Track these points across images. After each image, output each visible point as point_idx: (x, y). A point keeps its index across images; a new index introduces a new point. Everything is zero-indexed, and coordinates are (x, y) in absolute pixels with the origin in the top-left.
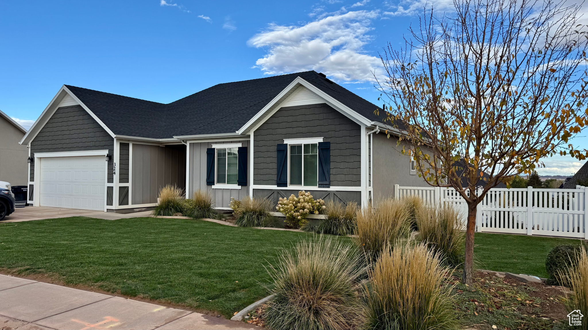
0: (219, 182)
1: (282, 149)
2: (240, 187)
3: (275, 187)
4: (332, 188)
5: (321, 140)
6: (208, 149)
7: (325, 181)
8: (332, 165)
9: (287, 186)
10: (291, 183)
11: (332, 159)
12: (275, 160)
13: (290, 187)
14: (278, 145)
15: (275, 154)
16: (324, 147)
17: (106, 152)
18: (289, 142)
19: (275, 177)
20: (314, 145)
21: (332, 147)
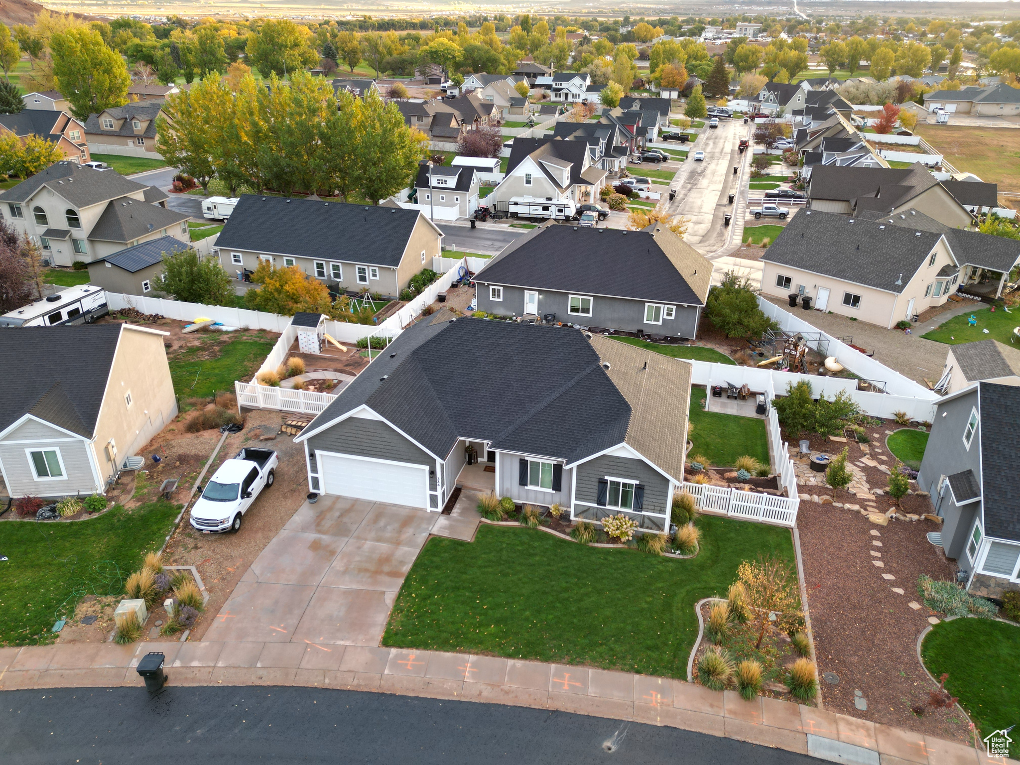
0: (531, 484)
1: (603, 483)
2: (554, 492)
3: (595, 505)
4: (644, 513)
5: (637, 482)
6: (521, 459)
7: (639, 507)
8: (645, 499)
9: (605, 506)
10: (610, 504)
11: (645, 495)
12: (597, 488)
13: (608, 507)
14: (600, 479)
15: (597, 484)
16: (640, 488)
17: (427, 468)
18: (609, 478)
19: (596, 499)
20: (631, 485)
21: (646, 488)
